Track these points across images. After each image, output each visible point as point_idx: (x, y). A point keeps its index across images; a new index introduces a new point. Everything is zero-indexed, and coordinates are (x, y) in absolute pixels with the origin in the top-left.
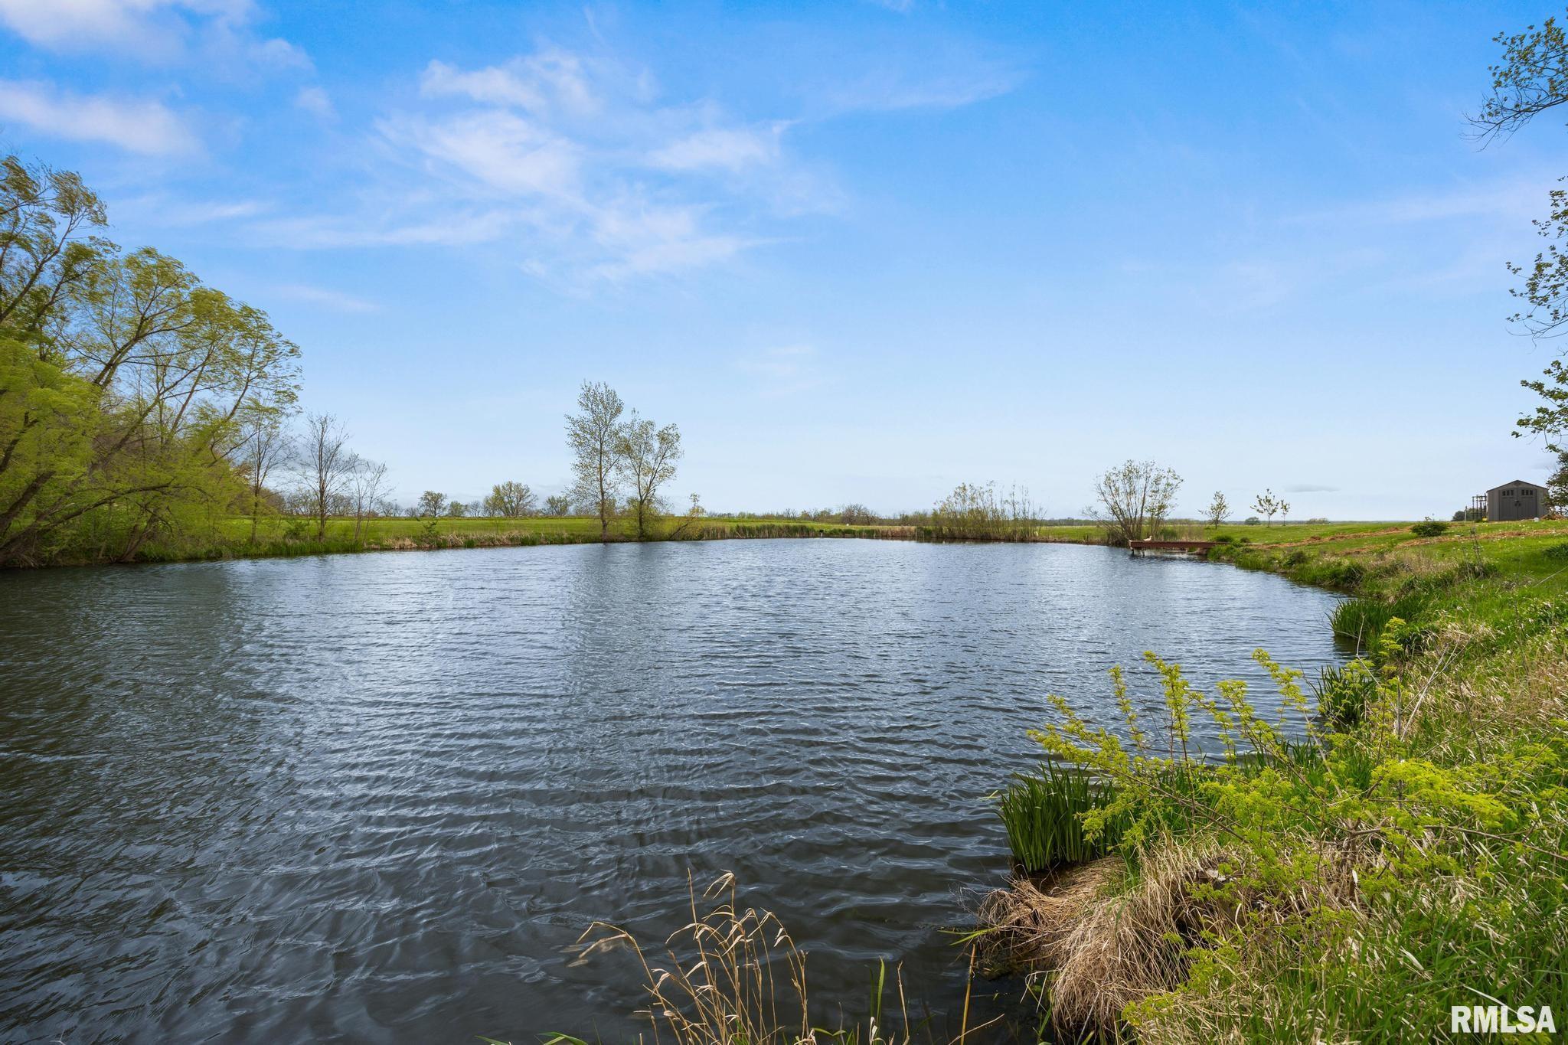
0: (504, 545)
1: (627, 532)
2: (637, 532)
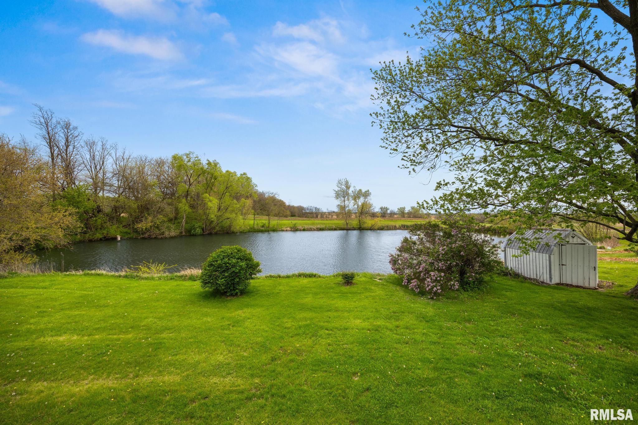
0: (314, 230)
1: (355, 226)
2: (358, 226)
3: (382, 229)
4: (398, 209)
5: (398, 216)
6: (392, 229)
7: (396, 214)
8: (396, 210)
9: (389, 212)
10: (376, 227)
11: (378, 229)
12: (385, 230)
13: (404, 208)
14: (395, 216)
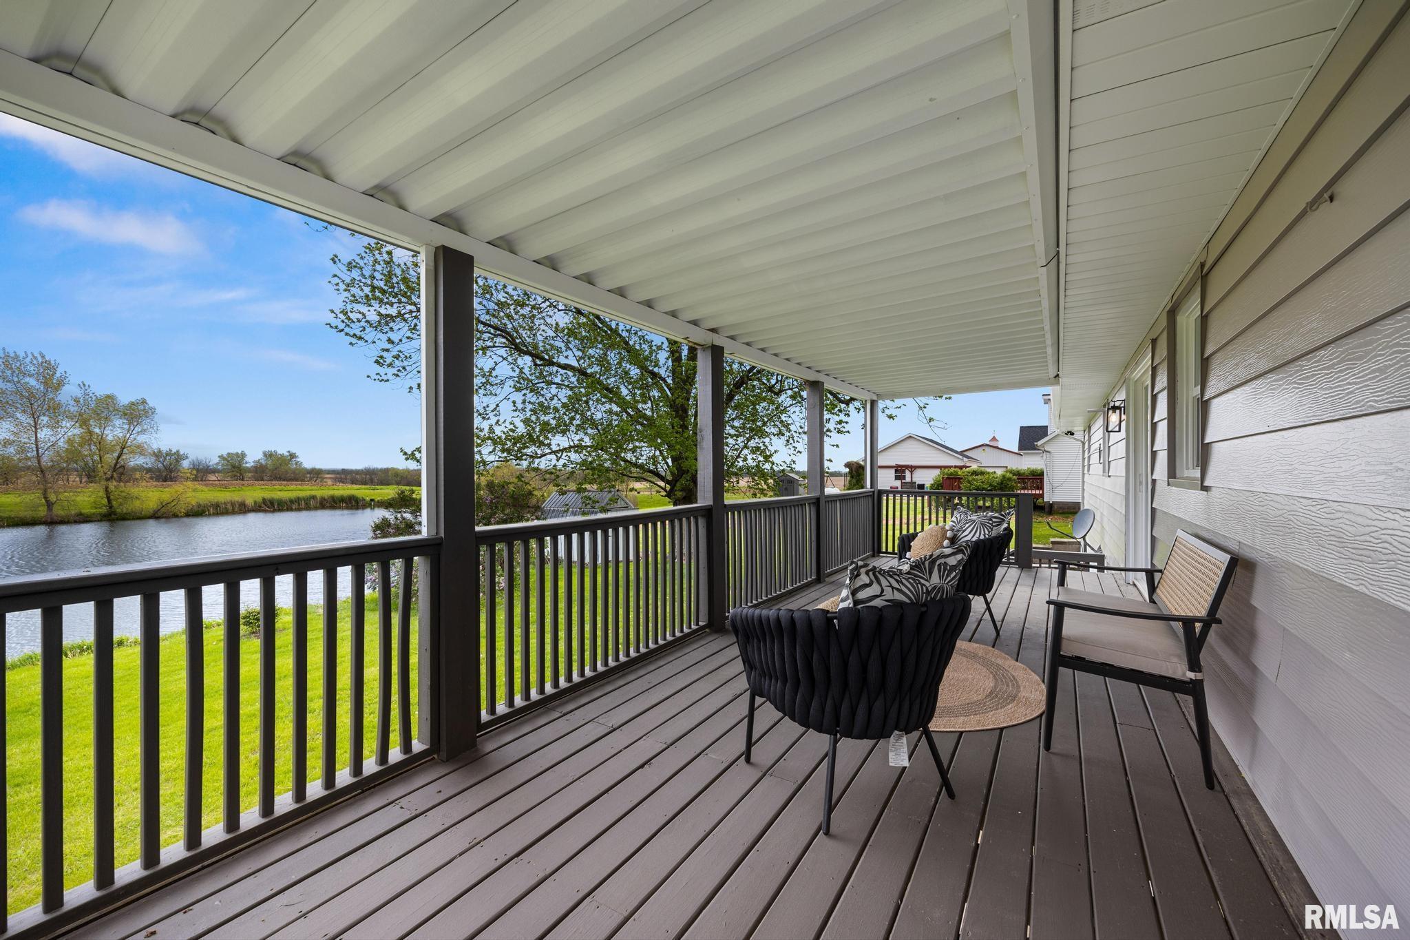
1: (87, 510)
2: (104, 510)
3: (199, 512)
4: (221, 457)
5: (220, 476)
6: (233, 513)
7: (214, 471)
8: (214, 460)
9: (185, 464)
10: (182, 509)
11: (188, 515)
12: (210, 515)
13: (243, 455)
14: (211, 477)
